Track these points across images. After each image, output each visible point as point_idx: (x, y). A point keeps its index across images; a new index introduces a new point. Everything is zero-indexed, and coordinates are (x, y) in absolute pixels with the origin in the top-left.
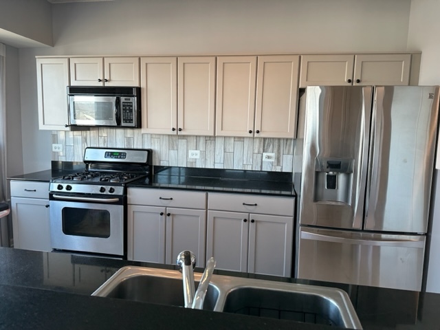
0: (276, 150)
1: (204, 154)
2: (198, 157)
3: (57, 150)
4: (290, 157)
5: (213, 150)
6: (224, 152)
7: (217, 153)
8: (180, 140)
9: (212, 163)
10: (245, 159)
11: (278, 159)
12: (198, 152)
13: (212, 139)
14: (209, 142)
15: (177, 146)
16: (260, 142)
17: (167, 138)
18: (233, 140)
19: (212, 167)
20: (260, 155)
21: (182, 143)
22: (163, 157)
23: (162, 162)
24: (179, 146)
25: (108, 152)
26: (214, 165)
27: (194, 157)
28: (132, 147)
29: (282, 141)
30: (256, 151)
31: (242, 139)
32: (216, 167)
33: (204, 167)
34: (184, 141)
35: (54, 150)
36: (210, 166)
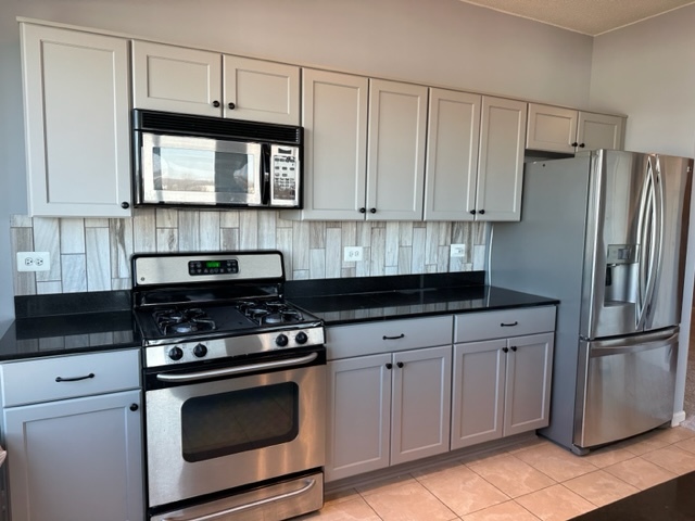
0: (466, 240)
1: (368, 252)
2: (359, 258)
3: (34, 267)
4: (482, 248)
5: (382, 245)
6: (400, 246)
7: (388, 249)
8: (329, 230)
9: (381, 267)
10: (427, 256)
11: (469, 252)
12: (360, 249)
13: (381, 225)
14: (376, 230)
15: (325, 240)
16: (447, 227)
17: (307, 226)
18: (411, 225)
19: (381, 274)
20: (447, 248)
21: (334, 233)
22: (299, 264)
23: (296, 273)
24: (328, 241)
25: (195, 263)
26: (384, 270)
27: (354, 258)
28: (237, 249)
29: (473, 225)
30: (442, 243)
31: (423, 225)
32: (387, 274)
33: (368, 275)
34: (337, 231)
35: (22, 267)
36: (377, 273)
